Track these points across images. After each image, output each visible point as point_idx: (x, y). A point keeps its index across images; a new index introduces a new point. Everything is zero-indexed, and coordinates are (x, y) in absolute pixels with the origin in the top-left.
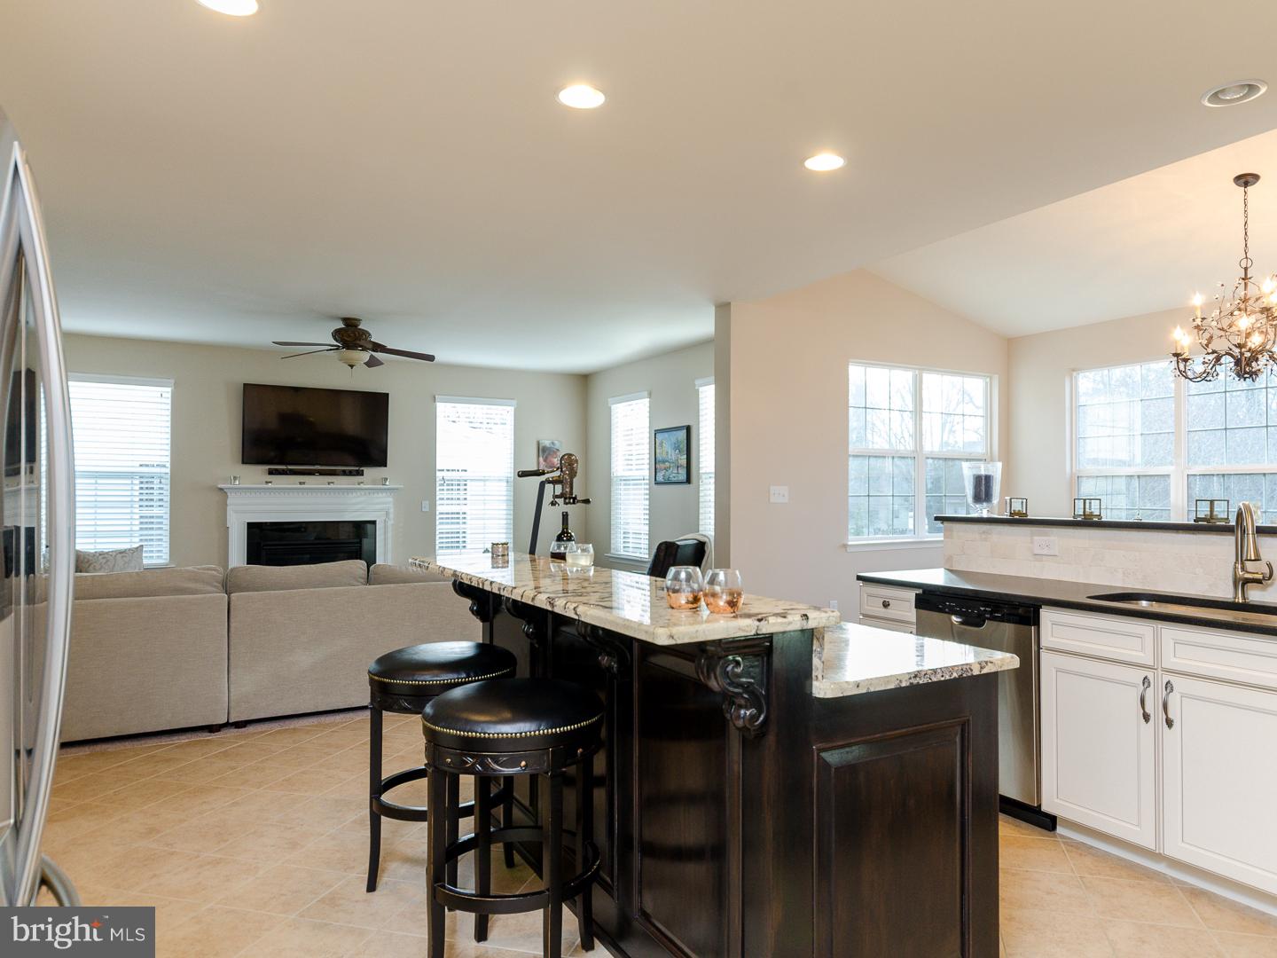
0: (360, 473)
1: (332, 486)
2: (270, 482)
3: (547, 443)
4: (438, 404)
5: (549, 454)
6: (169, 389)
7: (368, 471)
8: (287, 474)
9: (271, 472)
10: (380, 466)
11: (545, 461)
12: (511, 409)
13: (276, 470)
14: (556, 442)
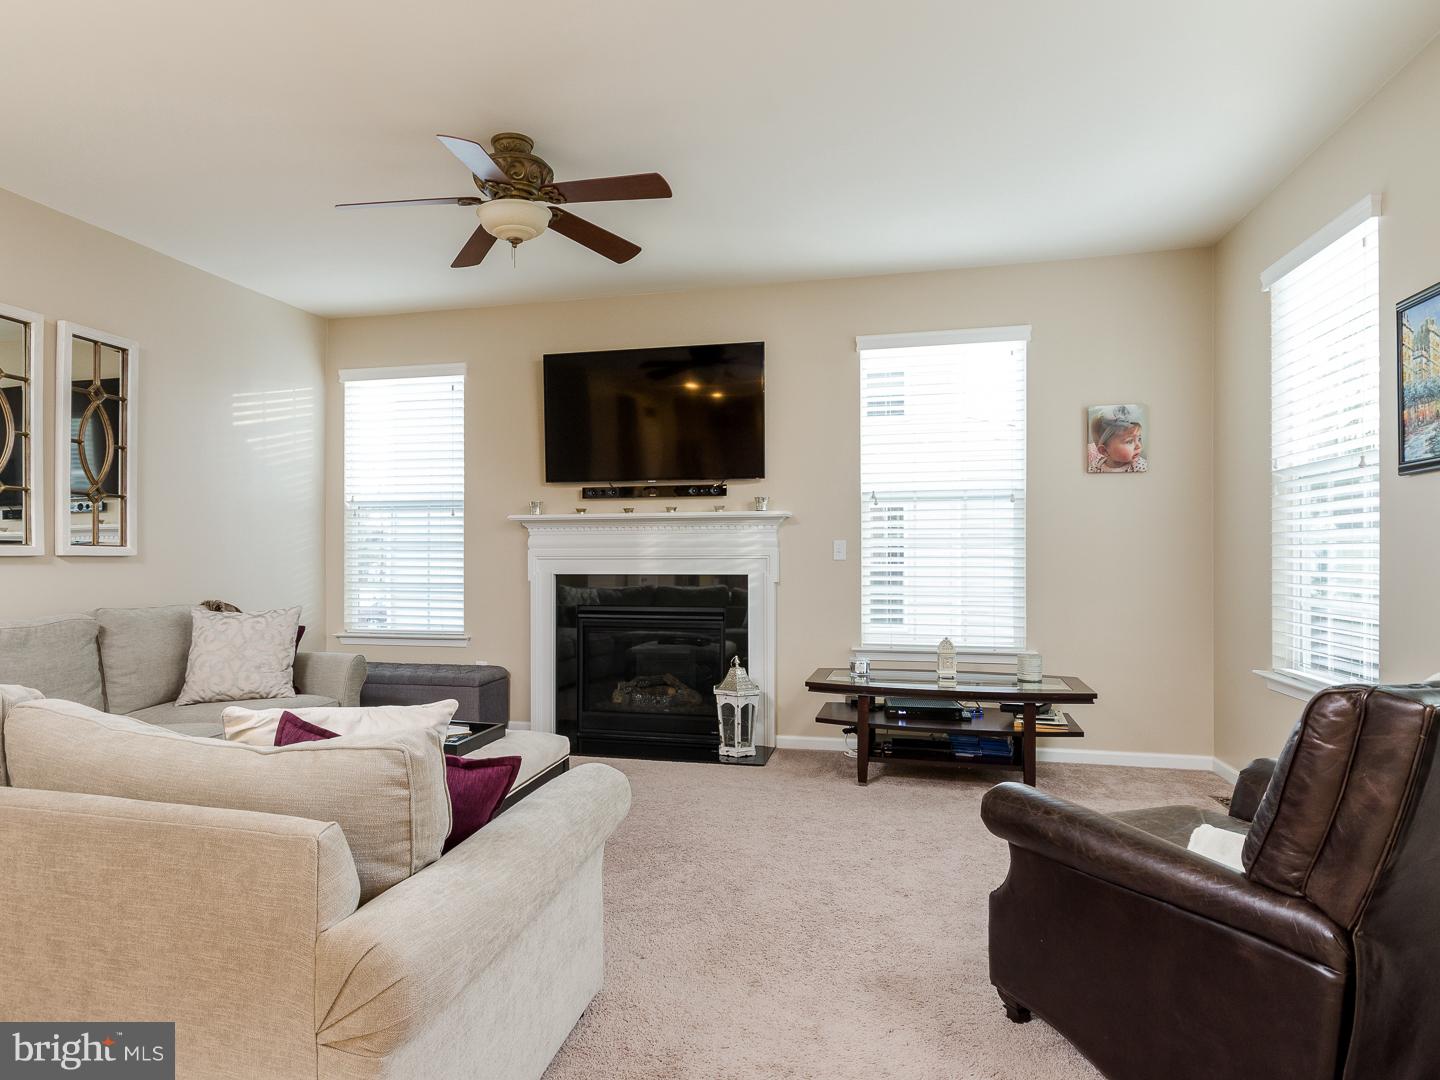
0: (722, 492)
1: (672, 514)
2: (584, 510)
3: (1108, 411)
4: (864, 354)
5: (1112, 435)
6: (461, 378)
7: (734, 487)
8: (610, 497)
9: (586, 494)
10: (754, 477)
11: (1102, 450)
12: (1019, 347)
13: (593, 489)
14: (1130, 407)
